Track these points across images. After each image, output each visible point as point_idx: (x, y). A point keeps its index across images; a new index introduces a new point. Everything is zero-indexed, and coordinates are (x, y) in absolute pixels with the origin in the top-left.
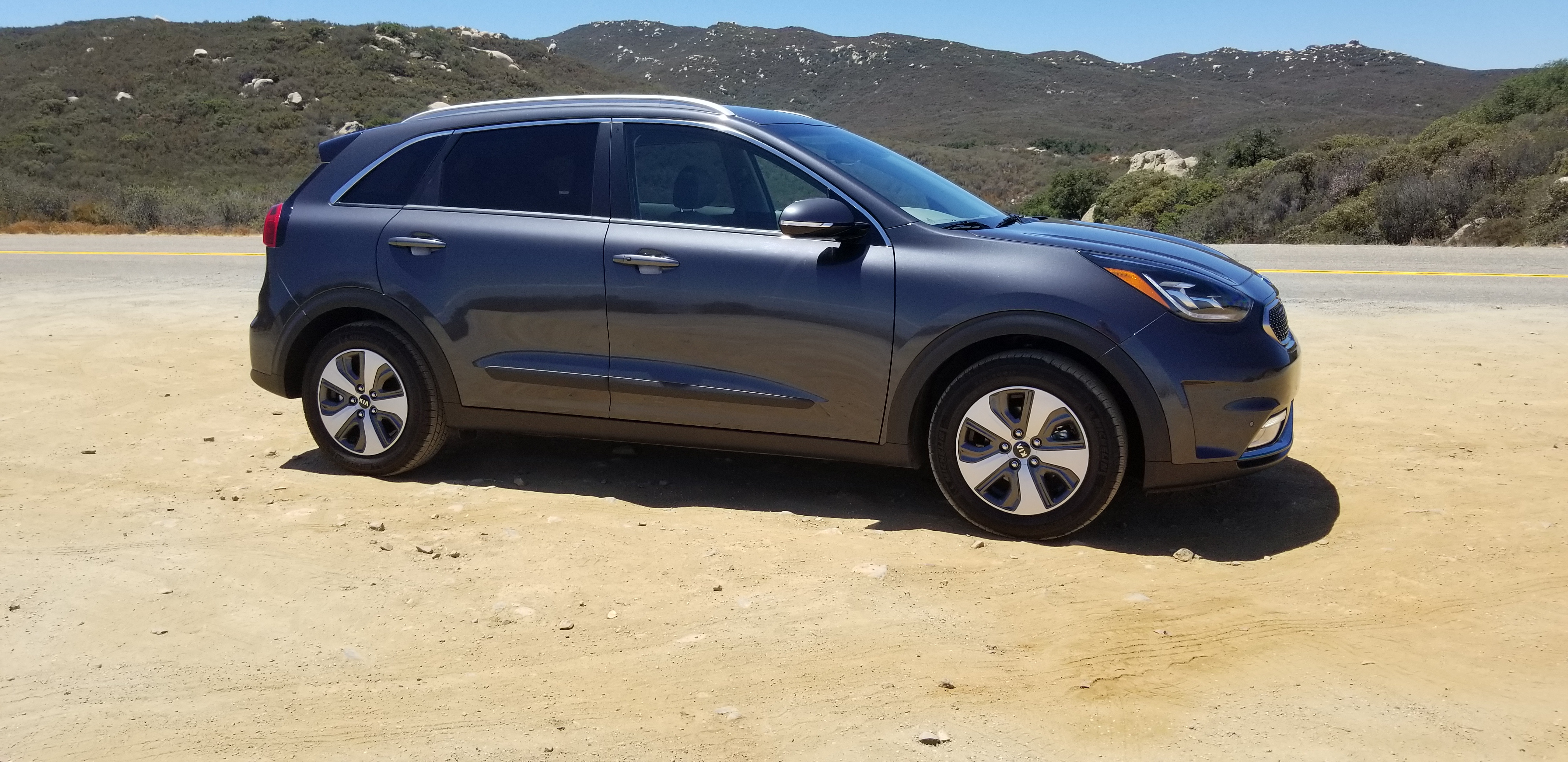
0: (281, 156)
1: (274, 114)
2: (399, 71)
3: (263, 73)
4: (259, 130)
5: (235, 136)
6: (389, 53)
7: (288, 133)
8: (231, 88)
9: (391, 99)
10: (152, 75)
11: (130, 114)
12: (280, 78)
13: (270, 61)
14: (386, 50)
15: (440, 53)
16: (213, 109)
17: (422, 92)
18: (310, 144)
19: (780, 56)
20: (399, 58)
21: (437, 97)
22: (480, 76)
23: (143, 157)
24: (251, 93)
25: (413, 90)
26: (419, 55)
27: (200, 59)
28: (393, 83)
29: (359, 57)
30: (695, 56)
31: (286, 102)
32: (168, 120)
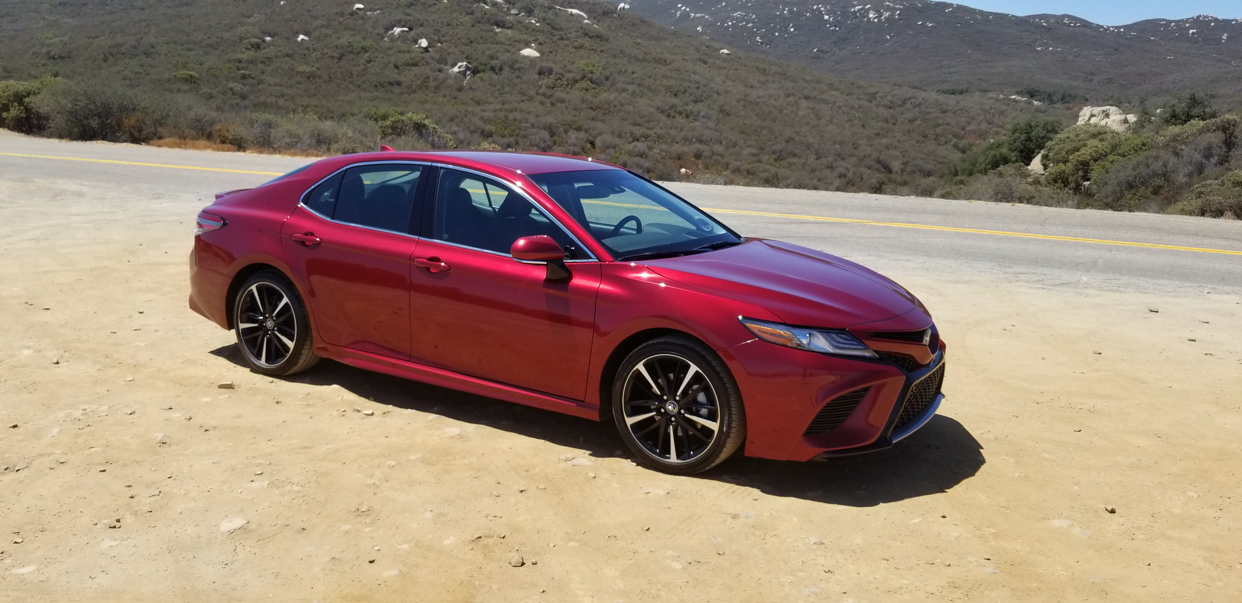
0: (409, 87)
1: (407, 55)
2: (501, 24)
3: (402, 24)
4: (396, 67)
5: (379, 71)
6: (494, 10)
7: (416, 70)
8: (378, 34)
9: (493, 46)
10: (324, 23)
11: (306, 52)
12: (414, 28)
13: (408, 15)
14: (493, 8)
15: (533, 11)
16: (365, 49)
17: (516, 41)
18: (431, 78)
19: (808, 14)
20: (501, 14)
21: (527, 45)
22: (561, 29)
23: (312, 84)
24: (393, 39)
25: (510, 39)
26: (517, 12)
27: (359, 12)
28: (496, 33)
29: (472, 13)
30: (739, 13)
31: (417, 46)
32: (332, 57)
